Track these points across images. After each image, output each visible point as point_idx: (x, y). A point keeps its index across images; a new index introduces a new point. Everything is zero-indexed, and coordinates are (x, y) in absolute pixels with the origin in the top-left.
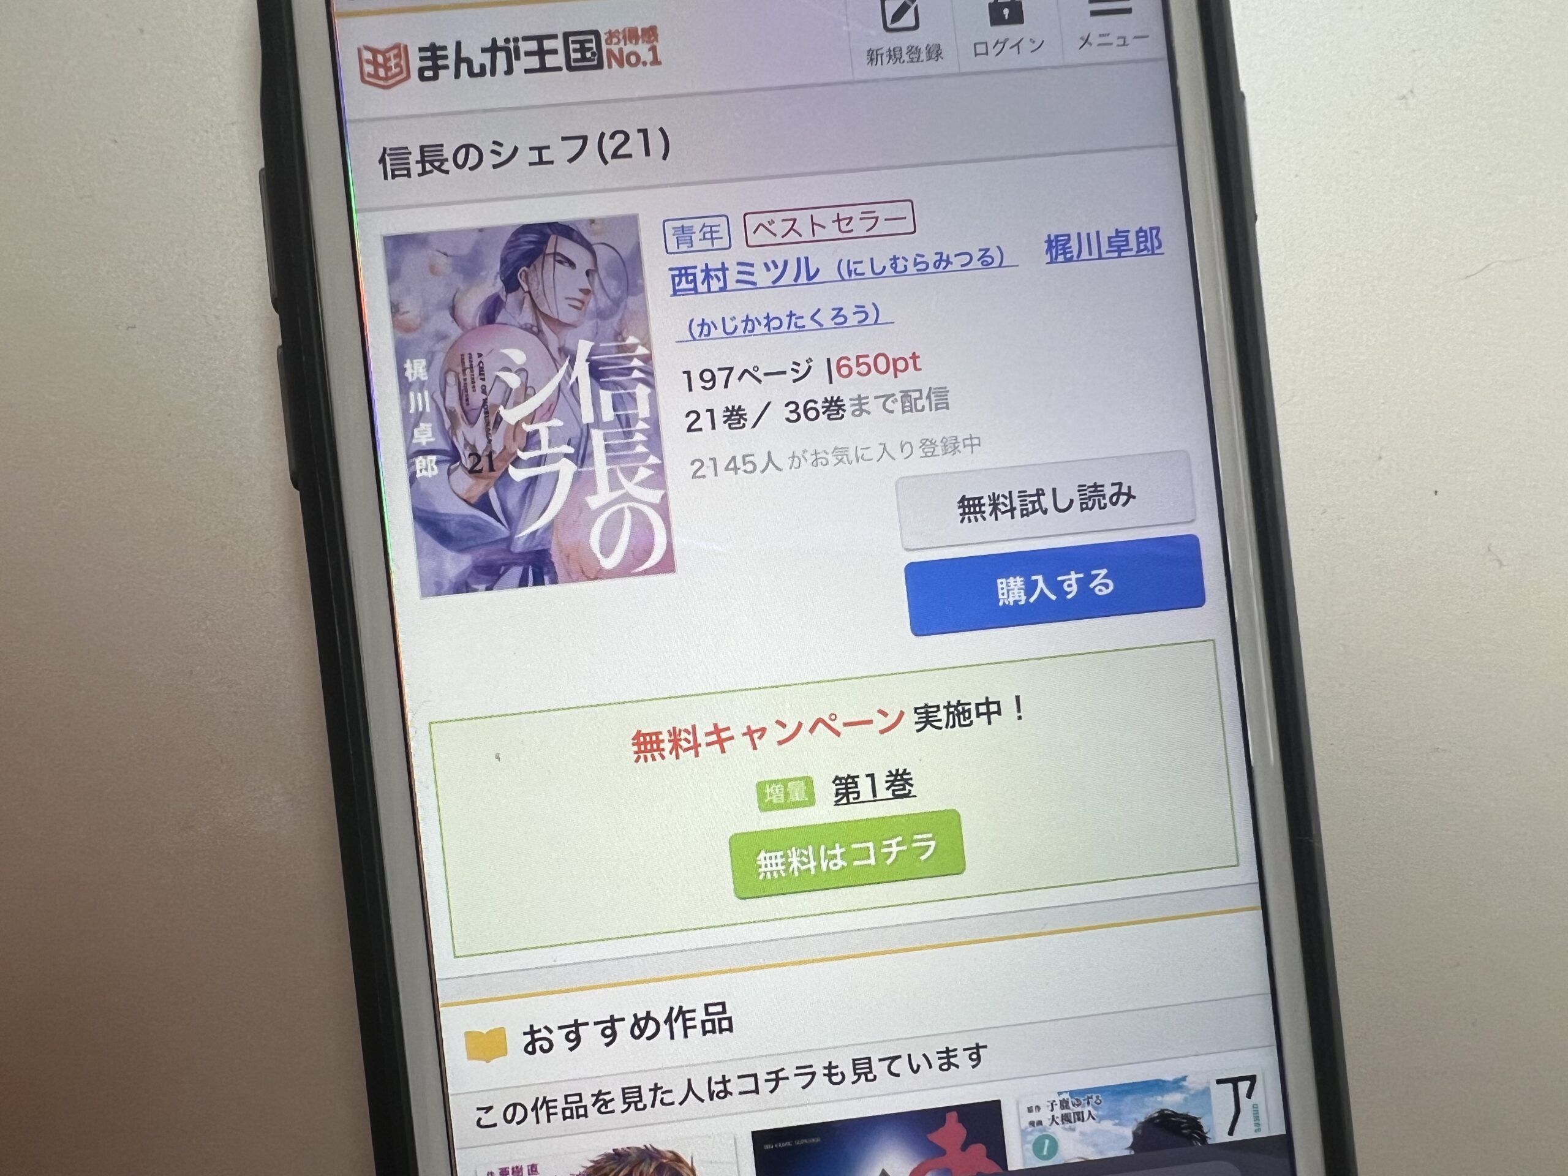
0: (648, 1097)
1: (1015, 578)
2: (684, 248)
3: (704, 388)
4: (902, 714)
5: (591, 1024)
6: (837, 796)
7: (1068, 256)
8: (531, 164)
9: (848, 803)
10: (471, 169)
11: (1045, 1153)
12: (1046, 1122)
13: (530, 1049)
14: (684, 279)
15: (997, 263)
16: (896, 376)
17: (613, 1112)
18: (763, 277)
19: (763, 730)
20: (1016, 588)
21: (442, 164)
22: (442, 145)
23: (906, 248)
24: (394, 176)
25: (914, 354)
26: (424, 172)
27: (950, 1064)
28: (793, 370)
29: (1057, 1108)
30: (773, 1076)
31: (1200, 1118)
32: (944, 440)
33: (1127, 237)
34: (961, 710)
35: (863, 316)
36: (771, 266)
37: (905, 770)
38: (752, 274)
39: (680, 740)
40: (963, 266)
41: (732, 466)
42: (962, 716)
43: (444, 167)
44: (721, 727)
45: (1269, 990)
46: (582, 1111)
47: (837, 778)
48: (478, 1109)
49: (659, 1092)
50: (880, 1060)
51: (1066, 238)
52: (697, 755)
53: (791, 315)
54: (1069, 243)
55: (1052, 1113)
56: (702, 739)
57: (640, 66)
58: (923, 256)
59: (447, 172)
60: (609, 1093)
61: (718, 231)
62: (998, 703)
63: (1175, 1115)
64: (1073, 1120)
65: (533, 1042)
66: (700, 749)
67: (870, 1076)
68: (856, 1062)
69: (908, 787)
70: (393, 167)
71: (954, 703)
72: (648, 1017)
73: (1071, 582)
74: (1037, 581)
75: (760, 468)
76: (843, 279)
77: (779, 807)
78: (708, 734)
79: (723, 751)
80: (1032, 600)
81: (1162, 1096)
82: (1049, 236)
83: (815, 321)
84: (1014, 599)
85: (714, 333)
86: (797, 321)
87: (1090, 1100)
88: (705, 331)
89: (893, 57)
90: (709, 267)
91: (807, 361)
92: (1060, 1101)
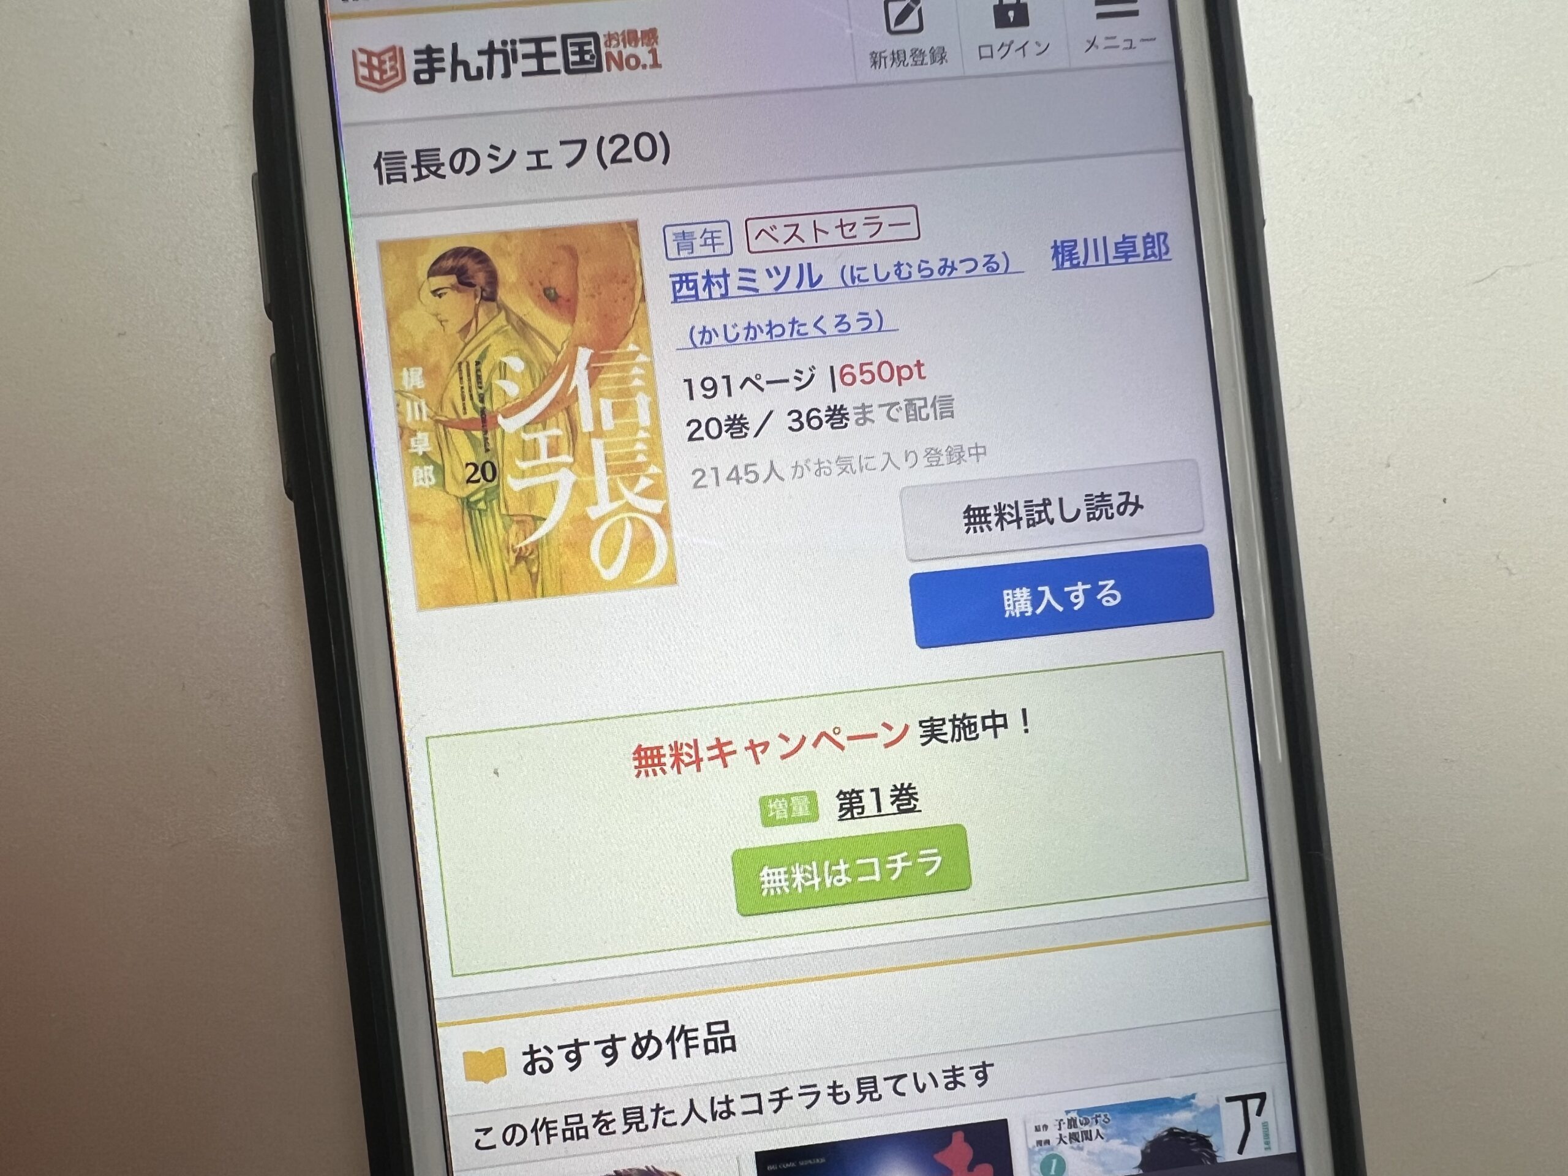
0: (649, 1118)
1: (1021, 589)
2: (684, 254)
3: (705, 396)
4: (906, 727)
5: (592, 1043)
6: (840, 811)
7: (1075, 262)
8: (529, 169)
9: (853, 817)
10: (468, 173)
11: (1053, 1173)
12: (1054, 1142)
13: (530, 1069)
14: (685, 285)
15: (1002, 269)
16: (900, 384)
17: (614, 1132)
18: (765, 284)
19: (766, 744)
20: (1022, 599)
21: (438, 169)
22: (439, 149)
23: (911, 254)
24: (389, 181)
25: (918, 361)
26: (420, 177)
27: (956, 1083)
28: (796, 378)
29: (1065, 1126)
30: (777, 1096)
32: (949, 449)
33: (1134, 242)
34: (967, 724)
35: (867, 323)
36: (773, 272)
37: (910, 784)
38: (754, 281)
39: (682, 754)
40: (968, 272)
41: (734, 476)
42: (967, 729)
43: (439, 172)
44: (723, 741)
45: (1278, 1006)
46: (582, 1132)
47: (841, 792)
48: (477, 1130)
49: (661, 1113)
50: (886, 1079)
51: (1073, 243)
52: (699, 770)
53: (793, 322)
54: (1075, 248)
55: (1059, 1132)
56: (704, 754)
57: (640, 68)
58: (927, 262)
59: (443, 177)
60: (610, 1114)
61: (719, 237)
62: (1004, 716)
63: (1185, 1133)
64: (1080, 1139)
65: (533, 1062)
66: (701, 764)
67: (875, 1096)
68: (861, 1081)
69: (913, 802)
70: (388, 172)
71: (959, 716)
72: (650, 1036)
73: (1078, 593)
74: (1043, 592)
75: (762, 477)
76: (846, 286)
77: (783, 822)
78: (710, 748)
79: (726, 765)
80: (1038, 611)
81: (1171, 1114)
82: (1055, 242)
83: (818, 328)
84: (1021, 610)
85: (715, 341)
86: (800, 328)
87: (1098, 1119)
88: (707, 339)
89: (896, 60)
90: (711, 274)
91: (810, 369)
92: (1068, 1119)
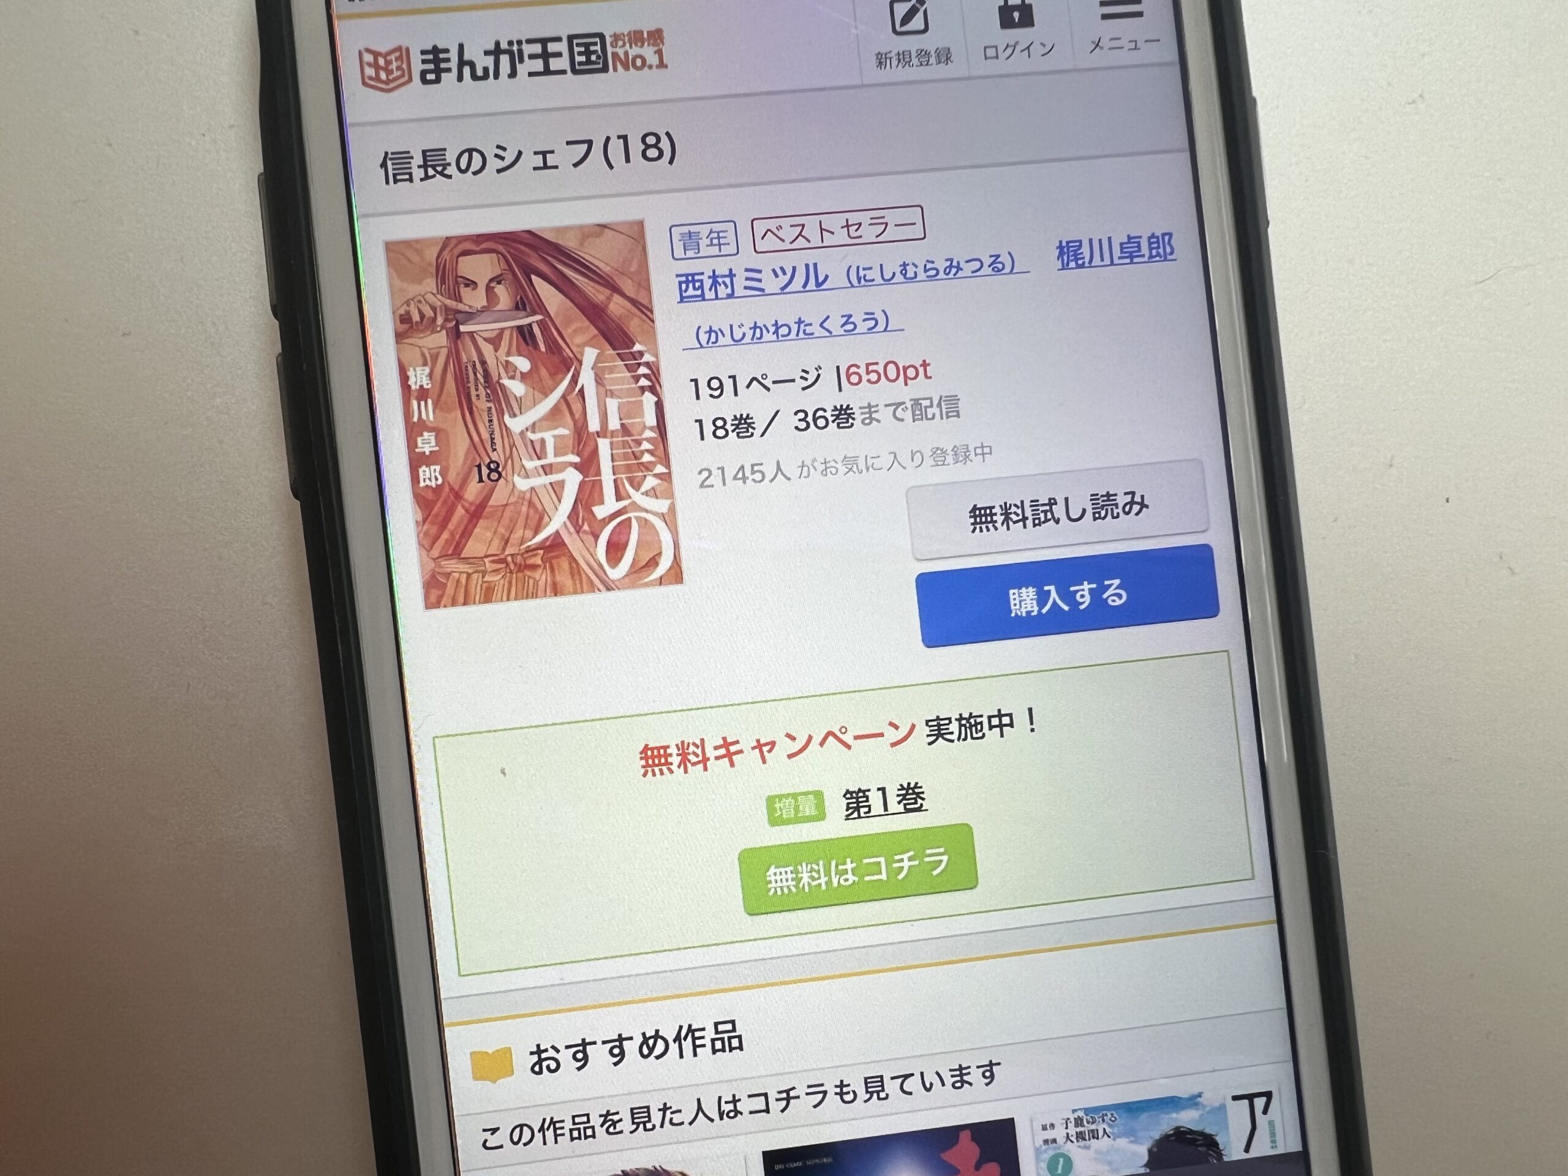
0: (656, 1117)
1: (1027, 588)
2: (690, 254)
3: (711, 396)
4: (913, 727)
5: (599, 1042)
6: (847, 810)
7: (1080, 262)
8: (535, 169)
9: (859, 817)
10: (475, 173)
11: (1059, 1171)
12: (1061, 1140)
13: (537, 1069)
14: (691, 285)
15: (1007, 270)
16: (906, 384)
17: (621, 1132)
18: (771, 284)
19: (773, 744)
20: (1028, 599)
21: (445, 169)
22: (445, 150)
23: (916, 254)
24: (395, 181)
25: (924, 361)
26: (427, 177)
27: (963, 1082)
28: (802, 378)
29: (1071, 1125)
30: (784, 1095)
31: (1216, 1135)
32: (955, 449)
33: (1139, 243)
34: (973, 723)
35: (873, 323)
36: (779, 272)
37: (917, 783)
38: (760, 280)
39: (688, 754)
40: (973, 272)
41: (741, 475)
42: (974, 729)
43: (446, 172)
44: (729, 740)
45: (1284, 1005)
46: (589, 1132)
47: (848, 792)
48: (484, 1130)
49: (668, 1112)
50: (892, 1078)
51: (1078, 244)
52: (706, 769)
53: (800, 322)
54: (1079, 249)
55: (1066, 1131)
56: (711, 753)
58: (933, 262)
59: (449, 177)
60: (617, 1113)
61: (725, 237)
62: (1010, 715)
63: (1191, 1132)
64: (1087, 1138)
65: (540, 1061)
66: (708, 763)
67: (882, 1095)
68: (869, 1080)
69: (920, 801)
70: (395, 172)
71: (966, 715)
72: (657, 1036)
73: (1084, 592)
74: (1049, 591)
75: (769, 476)
76: (853, 286)
77: (789, 822)
78: (716, 748)
79: (732, 764)
80: (1044, 611)
81: (1177, 1113)
82: (1061, 242)
83: (824, 328)
84: (1027, 609)
85: (722, 341)
86: (806, 328)
87: (1105, 1118)
88: (713, 339)
89: (902, 61)
90: (717, 273)
91: (816, 369)
92: (1075, 1119)
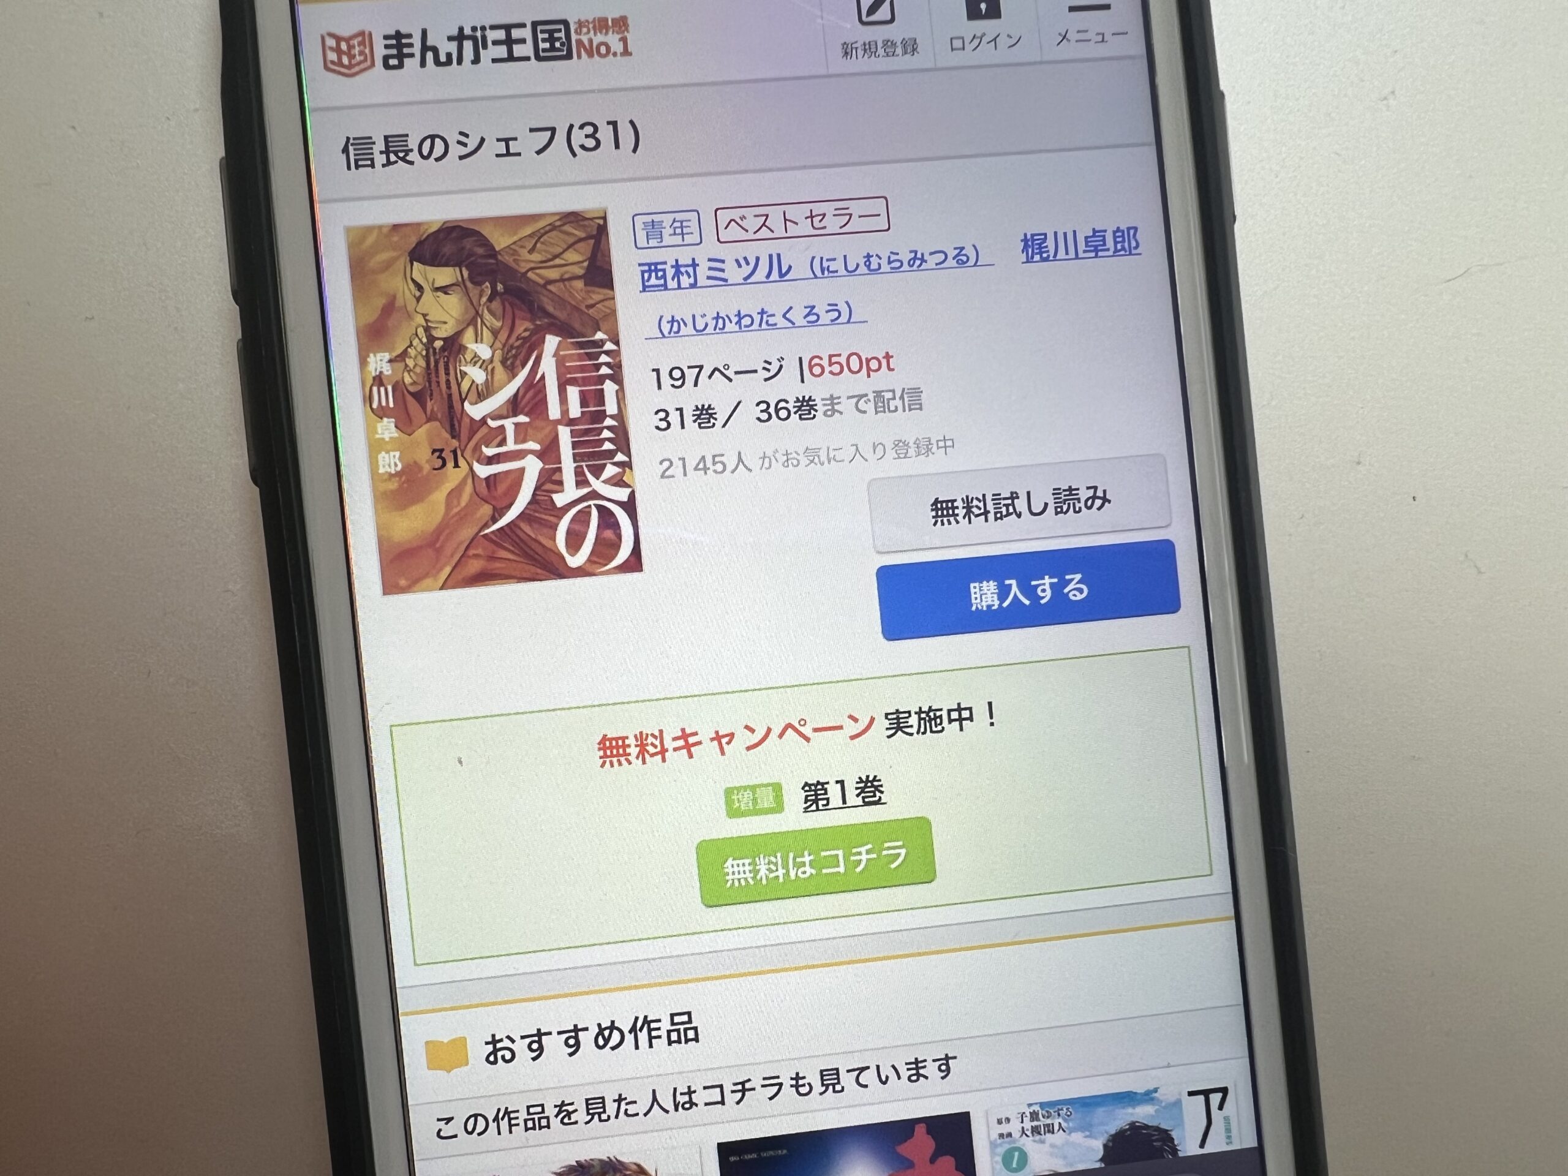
0: (611, 1108)
1: (988, 582)
2: (653, 243)
3: (673, 386)
4: (872, 720)
5: (554, 1033)
6: (806, 803)
7: (1045, 255)
8: (497, 156)
9: (818, 809)
10: (437, 160)
11: (1014, 1165)
12: (1016, 1134)
13: (492, 1059)
14: (653, 274)
15: (972, 262)
16: (869, 376)
17: (576, 1123)
18: (734, 274)
19: (732, 735)
20: (989, 592)
21: (407, 155)
22: (407, 135)
23: (880, 246)
24: (357, 167)
25: (887, 353)
26: (389, 163)
27: (919, 1075)
28: (764, 368)
29: (1027, 1120)
30: (740, 1087)
31: (1171, 1130)
32: (918, 442)
33: (1104, 237)
34: (932, 717)
35: (836, 314)
36: (743, 262)
37: (876, 776)
38: (723, 270)
39: (647, 745)
40: (938, 264)
41: (702, 466)
42: (933, 722)
43: (408, 158)
44: (688, 731)
45: (1241, 1000)
46: (544, 1122)
47: (806, 784)
48: (439, 1120)
49: (623, 1103)
50: (848, 1071)
51: (1043, 237)
52: (664, 760)
53: (762, 312)
54: (1045, 242)
55: (1022, 1125)
56: (669, 744)
57: (611, 56)
58: (897, 254)
59: (411, 163)
60: (572, 1104)
61: (689, 227)
62: (970, 709)
63: (1146, 1127)
64: (1042, 1132)
65: (495, 1052)
66: (667, 754)
67: (838, 1088)
68: (824, 1073)
69: (878, 794)
70: (356, 157)
71: (925, 709)
72: (612, 1027)
73: (1045, 586)
74: (1010, 585)
75: (730, 468)
76: (816, 277)
77: (747, 813)
78: (675, 739)
79: (691, 756)
80: (1005, 605)
81: (1133, 1108)
82: (1025, 235)
83: (787, 319)
84: (987, 603)
85: (684, 330)
86: (769, 318)
87: (1060, 1112)
88: (675, 328)
89: (868, 51)
90: (680, 263)
91: (778, 360)
92: (1030, 1113)
